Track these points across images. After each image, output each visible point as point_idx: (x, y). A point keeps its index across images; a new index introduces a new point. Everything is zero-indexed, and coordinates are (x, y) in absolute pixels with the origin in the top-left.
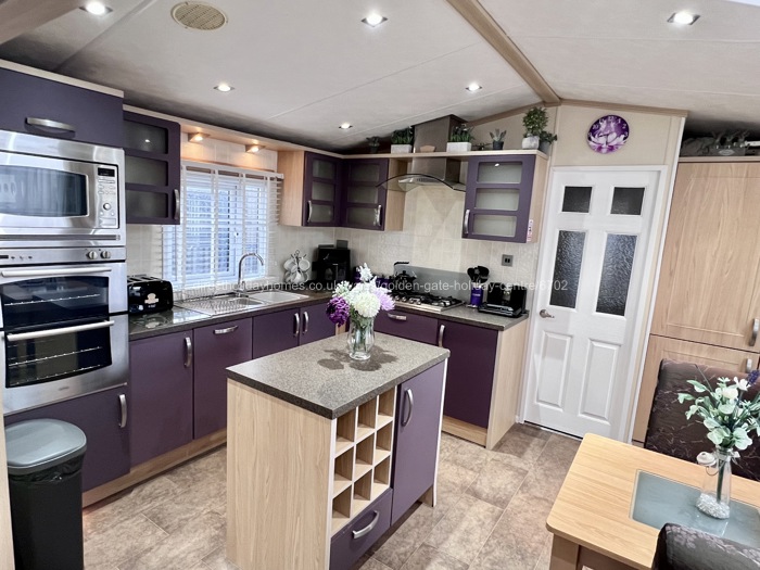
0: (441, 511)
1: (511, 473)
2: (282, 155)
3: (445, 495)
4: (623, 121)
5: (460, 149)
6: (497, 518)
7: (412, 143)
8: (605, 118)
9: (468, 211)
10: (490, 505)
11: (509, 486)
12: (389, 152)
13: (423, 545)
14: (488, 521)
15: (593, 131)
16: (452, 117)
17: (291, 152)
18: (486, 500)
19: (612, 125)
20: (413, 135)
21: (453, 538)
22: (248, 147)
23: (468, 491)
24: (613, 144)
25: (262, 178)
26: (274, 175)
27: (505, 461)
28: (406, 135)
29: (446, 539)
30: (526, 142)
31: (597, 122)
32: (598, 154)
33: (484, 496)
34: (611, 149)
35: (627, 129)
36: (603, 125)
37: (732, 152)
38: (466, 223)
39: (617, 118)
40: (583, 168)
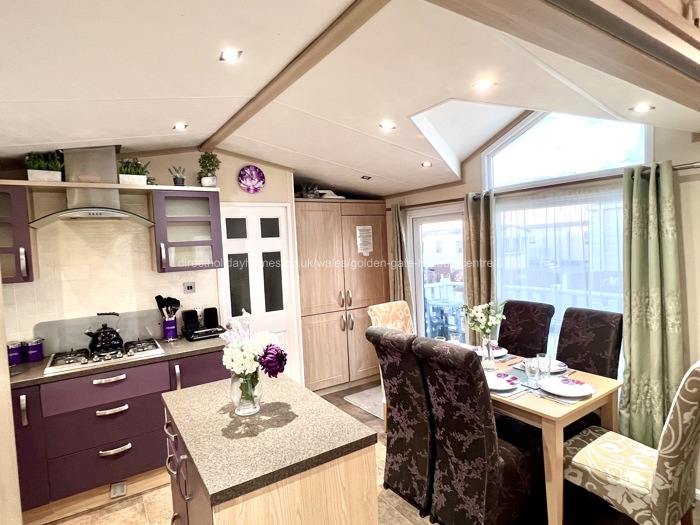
4: (260, 171)
5: (138, 182)
7: (63, 171)
8: (248, 167)
9: (162, 244)
15: (241, 176)
16: (118, 148)
19: (254, 173)
20: (62, 161)
24: (257, 186)
30: (204, 181)
31: (243, 170)
32: (248, 194)
34: (256, 190)
35: (263, 177)
36: (248, 171)
37: (312, 196)
38: (164, 256)
39: (256, 168)
40: (238, 204)
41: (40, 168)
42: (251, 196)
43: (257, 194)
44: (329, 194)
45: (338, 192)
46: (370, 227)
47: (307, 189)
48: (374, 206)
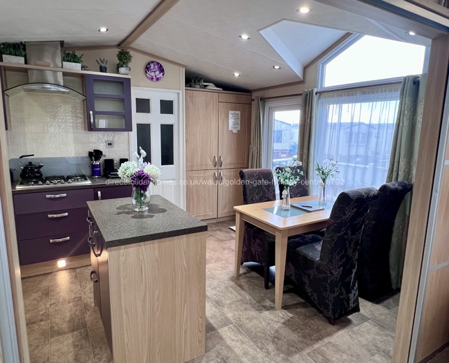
4: (161, 66)
7: (25, 57)
8: (153, 62)
9: (91, 112)
15: (147, 68)
19: (156, 67)
20: (24, 50)
28: (18, 48)
30: (121, 70)
31: (149, 64)
32: (152, 82)
34: (158, 79)
35: (163, 70)
36: (152, 66)
37: (199, 86)
38: (92, 120)
39: (158, 63)
40: (144, 88)
41: (10, 54)
42: (154, 83)
43: (158, 82)
44: (211, 86)
45: (218, 85)
46: (239, 112)
47: (195, 81)
48: (244, 97)
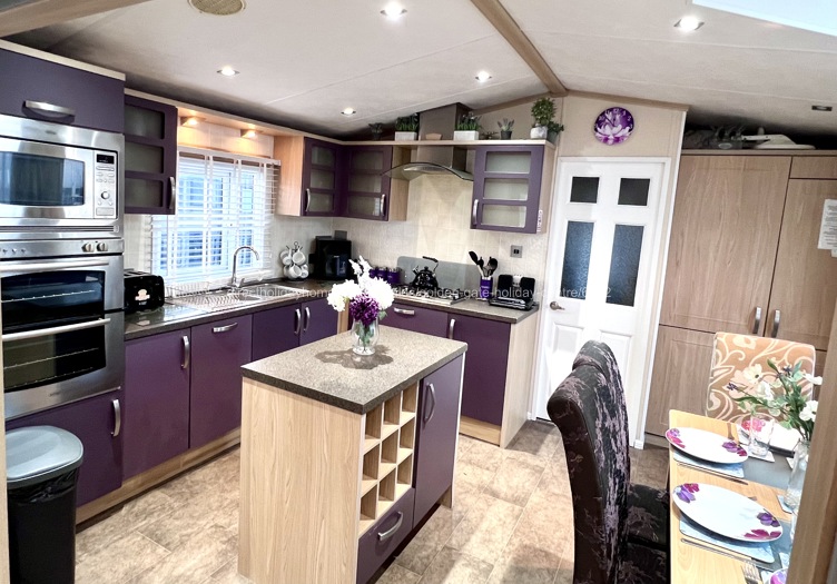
0: (460, 512)
1: (528, 470)
2: (279, 141)
3: (463, 496)
4: (628, 114)
5: (467, 137)
6: (518, 517)
7: (417, 131)
8: (611, 110)
9: (476, 201)
10: (508, 505)
11: (527, 484)
12: (393, 139)
13: (445, 547)
14: (508, 521)
15: (599, 123)
16: (459, 105)
17: (290, 137)
18: (506, 500)
19: (618, 117)
20: (418, 122)
21: (475, 539)
22: (243, 132)
23: (486, 491)
24: (618, 135)
25: (257, 165)
26: (271, 162)
27: (521, 459)
28: (411, 122)
29: (467, 540)
30: (535, 132)
31: (603, 114)
32: (604, 146)
33: (502, 495)
34: (617, 140)
35: (632, 122)
36: (609, 116)
37: (730, 145)
38: (475, 212)
39: (622, 110)
40: (589, 159)
41: (403, 130)
42: (609, 148)
43: (618, 146)
44: (779, 142)
47: (721, 135)
